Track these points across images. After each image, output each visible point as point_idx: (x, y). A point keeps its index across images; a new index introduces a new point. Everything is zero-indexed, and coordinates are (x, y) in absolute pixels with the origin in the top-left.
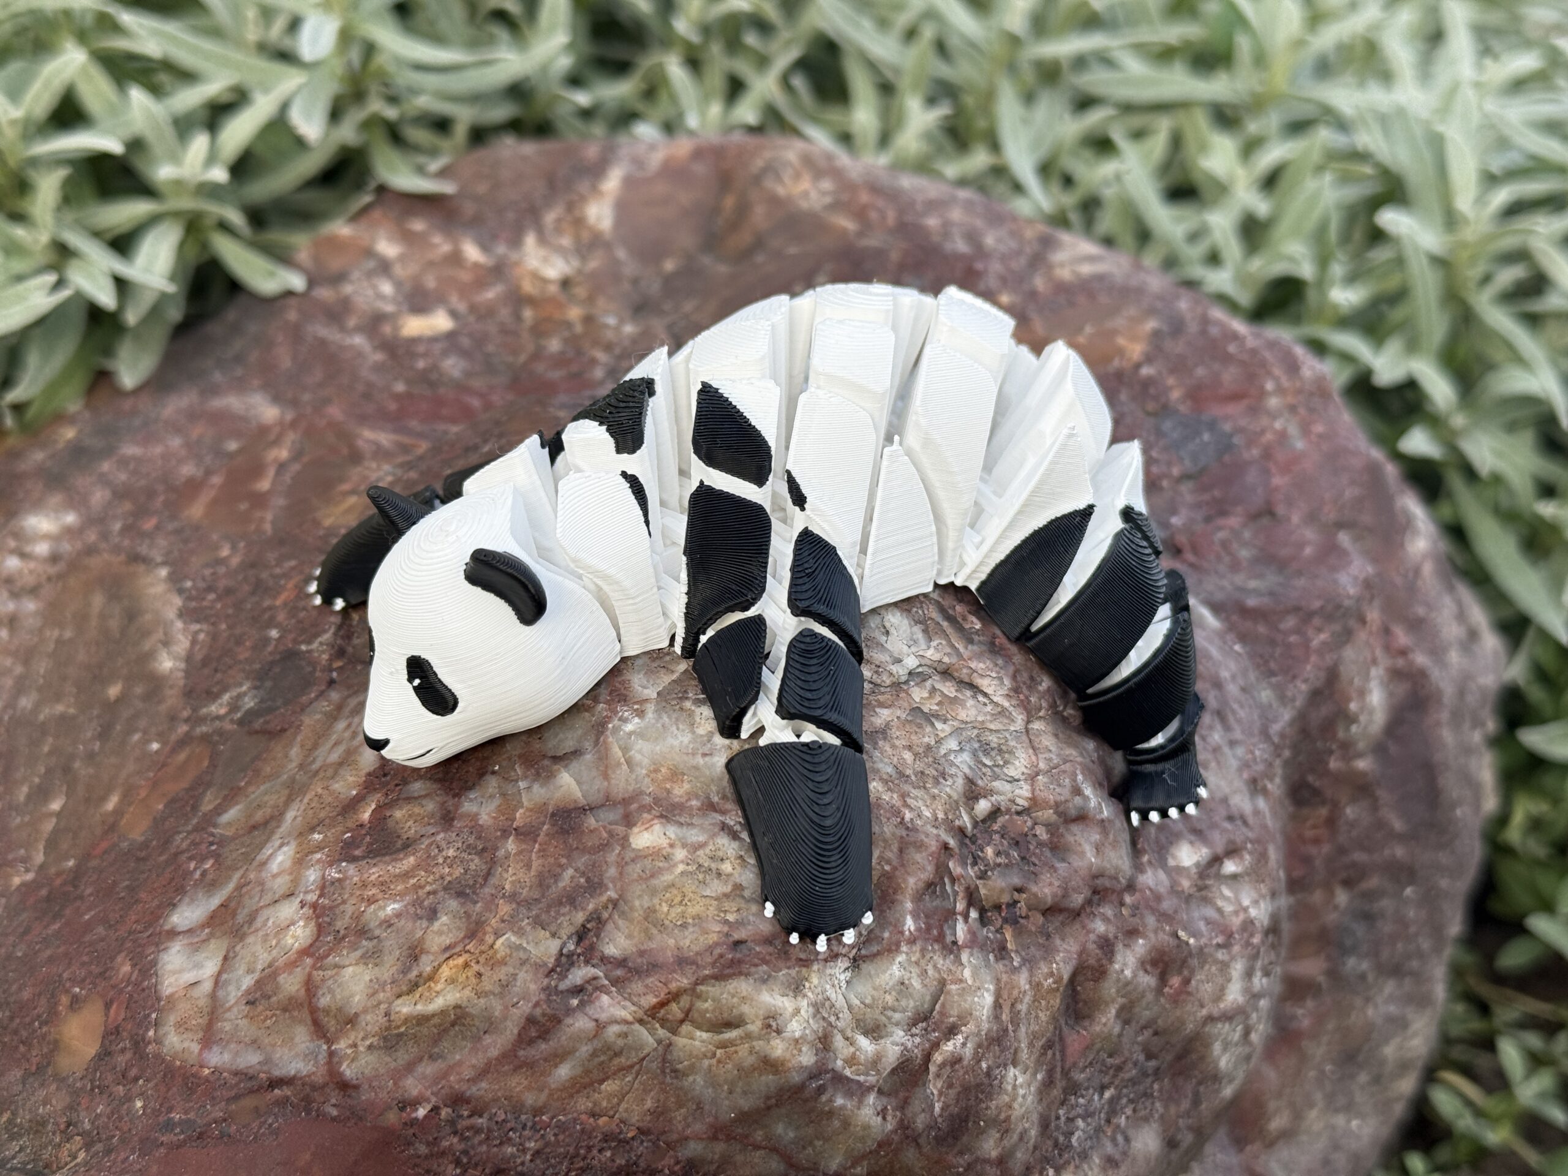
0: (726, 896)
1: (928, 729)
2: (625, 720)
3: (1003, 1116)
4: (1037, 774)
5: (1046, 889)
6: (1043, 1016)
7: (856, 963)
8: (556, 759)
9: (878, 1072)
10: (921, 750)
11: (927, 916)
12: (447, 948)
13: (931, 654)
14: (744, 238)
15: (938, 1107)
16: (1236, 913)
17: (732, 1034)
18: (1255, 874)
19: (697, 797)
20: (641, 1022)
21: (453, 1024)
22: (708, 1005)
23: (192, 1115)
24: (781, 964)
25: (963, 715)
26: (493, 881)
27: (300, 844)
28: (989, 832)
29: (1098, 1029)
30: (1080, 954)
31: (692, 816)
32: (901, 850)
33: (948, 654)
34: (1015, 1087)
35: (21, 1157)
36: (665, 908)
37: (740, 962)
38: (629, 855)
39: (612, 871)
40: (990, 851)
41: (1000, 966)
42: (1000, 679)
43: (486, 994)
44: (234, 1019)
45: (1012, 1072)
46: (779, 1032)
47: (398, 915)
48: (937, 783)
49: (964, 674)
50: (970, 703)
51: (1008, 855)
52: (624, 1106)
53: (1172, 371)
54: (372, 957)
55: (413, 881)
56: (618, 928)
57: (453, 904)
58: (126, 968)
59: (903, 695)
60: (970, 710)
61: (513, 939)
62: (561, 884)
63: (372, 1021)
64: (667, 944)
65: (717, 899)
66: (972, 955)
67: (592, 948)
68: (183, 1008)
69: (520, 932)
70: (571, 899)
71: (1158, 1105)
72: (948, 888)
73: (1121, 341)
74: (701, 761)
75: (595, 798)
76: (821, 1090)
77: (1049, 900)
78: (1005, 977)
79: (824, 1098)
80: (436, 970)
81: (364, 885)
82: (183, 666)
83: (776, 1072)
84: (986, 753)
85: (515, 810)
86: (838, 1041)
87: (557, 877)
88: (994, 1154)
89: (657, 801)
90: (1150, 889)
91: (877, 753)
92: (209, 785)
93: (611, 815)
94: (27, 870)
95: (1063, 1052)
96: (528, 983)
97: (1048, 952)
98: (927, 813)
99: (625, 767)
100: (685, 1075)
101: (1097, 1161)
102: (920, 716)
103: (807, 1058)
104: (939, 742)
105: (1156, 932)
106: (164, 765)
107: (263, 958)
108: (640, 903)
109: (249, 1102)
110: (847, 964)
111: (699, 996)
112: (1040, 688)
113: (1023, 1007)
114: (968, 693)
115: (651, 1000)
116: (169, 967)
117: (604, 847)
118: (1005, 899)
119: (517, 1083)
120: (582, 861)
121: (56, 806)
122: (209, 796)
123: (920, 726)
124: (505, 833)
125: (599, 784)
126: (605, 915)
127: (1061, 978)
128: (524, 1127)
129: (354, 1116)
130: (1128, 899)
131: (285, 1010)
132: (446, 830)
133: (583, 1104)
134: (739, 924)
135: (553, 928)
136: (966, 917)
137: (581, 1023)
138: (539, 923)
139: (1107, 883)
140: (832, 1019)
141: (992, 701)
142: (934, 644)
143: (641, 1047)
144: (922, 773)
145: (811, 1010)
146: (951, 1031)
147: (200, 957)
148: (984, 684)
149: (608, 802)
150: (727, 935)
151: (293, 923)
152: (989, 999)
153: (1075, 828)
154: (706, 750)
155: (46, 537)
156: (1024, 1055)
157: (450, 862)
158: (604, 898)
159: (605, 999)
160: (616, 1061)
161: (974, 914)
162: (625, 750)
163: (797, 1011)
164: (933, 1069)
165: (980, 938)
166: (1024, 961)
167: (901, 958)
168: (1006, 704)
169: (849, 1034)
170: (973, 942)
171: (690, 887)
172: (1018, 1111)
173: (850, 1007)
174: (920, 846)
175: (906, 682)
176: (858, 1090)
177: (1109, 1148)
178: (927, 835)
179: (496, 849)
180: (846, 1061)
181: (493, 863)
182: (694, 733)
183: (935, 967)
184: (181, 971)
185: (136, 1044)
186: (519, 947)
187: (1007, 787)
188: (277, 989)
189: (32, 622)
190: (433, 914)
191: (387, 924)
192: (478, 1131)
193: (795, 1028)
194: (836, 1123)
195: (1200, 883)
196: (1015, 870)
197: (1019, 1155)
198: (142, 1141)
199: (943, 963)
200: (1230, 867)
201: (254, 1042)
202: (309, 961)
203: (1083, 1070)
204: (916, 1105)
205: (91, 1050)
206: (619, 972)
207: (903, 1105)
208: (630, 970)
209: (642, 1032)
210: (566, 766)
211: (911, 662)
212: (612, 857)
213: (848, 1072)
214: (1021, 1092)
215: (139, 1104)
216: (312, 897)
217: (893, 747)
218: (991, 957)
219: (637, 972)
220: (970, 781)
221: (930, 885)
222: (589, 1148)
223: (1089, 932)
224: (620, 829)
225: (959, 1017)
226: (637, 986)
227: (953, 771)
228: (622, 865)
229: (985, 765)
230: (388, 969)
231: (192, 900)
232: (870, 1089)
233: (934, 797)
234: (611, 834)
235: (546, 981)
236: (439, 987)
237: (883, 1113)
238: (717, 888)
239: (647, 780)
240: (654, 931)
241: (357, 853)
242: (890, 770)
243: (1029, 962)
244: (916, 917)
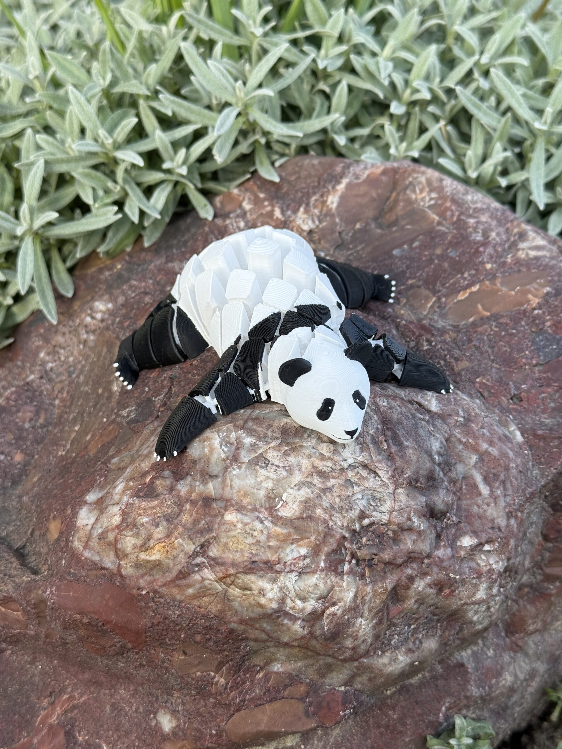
0: (253, 544)
1: (350, 489)
2: (234, 469)
3: (354, 634)
4: (393, 511)
5: (386, 556)
6: (378, 601)
7: (300, 574)
8: (211, 476)
9: (303, 614)
10: (344, 498)
11: (330, 562)
12: (160, 539)
13: (361, 459)
14: (392, 217)
15: (326, 629)
16: (486, 566)
17: (248, 592)
18: (499, 552)
19: (251, 505)
20: (216, 581)
21: (158, 565)
22: (240, 581)
23: (76, 572)
24: (269, 572)
25: (366, 485)
26: (179, 518)
27: (126, 484)
28: (367, 531)
29: (406, 606)
30: (398, 581)
31: (247, 511)
32: (325, 537)
33: (367, 460)
34: (361, 625)
35: (34, 563)
36: (231, 544)
37: (253, 569)
38: (223, 521)
39: (216, 526)
40: (364, 539)
41: (360, 583)
42: (387, 471)
43: (169, 558)
44: (94, 542)
45: (360, 620)
46: (264, 595)
47: (147, 523)
48: (347, 511)
49: (372, 467)
50: (372, 480)
51: (373, 541)
52: (210, 606)
53: (550, 313)
54: (137, 535)
55: (154, 511)
56: (214, 546)
57: (165, 523)
58: (69, 511)
59: (344, 474)
60: (371, 483)
61: (181, 541)
62: (200, 526)
63: (132, 557)
64: (229, 557)
65: (249, 545)
66: (348, 577)
67: (205, 552)
68: (81, 533)
69: (184, 539)
70: (201, 532)
71: (439, 631)
72: (343, 552)
73: (530, 296)
74: (255, 491)
75: (218, 496)
76: (279, 617)
77: (387, 560)
78: (361, 587)
79: (280, 620)
80: (154, 546)
81: (139, 508)
82: (120, 390)
83: (262, 608)
84: (374, 500)
85: (192, 493)
86: (288, 601)
87: (199, 522)
88: (350, 646)
89: (237, 503)
90: (439, 558)
91: (325, 498)
92: (113, 445)
93: (222, 504)
94: (64, 450)
95: (388, 613)
96: (182, 559)
97: (383, 579)
98: (339, 523)
99: (229, 487)
100: (232, 601)
101: (404, 650)
102: (349, 483)
103: (274, 605)
104: (353, 495)
105: (437, 574)
106: (105, 429)
107: (106, 524)
108: (224, 540)
109: (94, 572)
110: (297, 574)
111: (237, 577)
112: (405, 476)
113: (367, 598)
114: (373, 475)
115: (221, 575)
116: (81, 516)
117: (216, 516)
118: (367, 558)
119: (175, 591)
120: (208, 519)
121: (77, 428)
122: (112, 449)
123: (347, 488)
124: (187, 501)
125: (220, 491)
126: (211, 541)
127: (387, 589)
128: (176, 606)
129: (123, 587)
130: (426, 561)
131: (108, 545)
132: (169, 494)
133: (196, 603)
134: (256, 555)
135: (194, 541)
136: (350, 562)
137: (197, 577)
138: (190, 538)
139: (416, 555)
140: (287, 593)
141: (382, 480)
142: (362, 454)
143: (217, 589)
144: (342, 507)
145: (278, 589)
146: (334, 604)
147: (91, 515)
148: (379, 472)
149: (222, 499)
150: (251, 558)
151: (116, 515)
152: (351, 594)
153: (406, 533)
154: (258, 487)
155: (101, 311)
156: (366, 614)
157: (168, 507)
158: (211, 535)
159: (206, 570)
160: (208, 591)
161: (354, 561)
162: (231, 480)
163: (272, 589)
164: (325, 615)
165: (354, 570)
166: (371, 582)
167: (317, 576)
168: (387, 482)
169: (293, 599)
170: (351, 572)
171: (241, 538)
172: (361, 633)
173: (295, 590)
174: (332, 536)
175: (347, 469)
176: (294, 619)
177: (411, 645)
178: (337, 532)
179: (183, 506)
180: (290, 608)
181: (181, 511)
182: (256, 479)
183: (331, 580)
184: (84, 519)
185: (66, 540)
186: (182, 545)
187: (379, 514)
188: (107, 537)
189: (91, 344)
190: (157, 526)
191: (142, 525)
192: (161, 603)
193: (270, 595)
194: (285, 628)
195: (471, 553)
196: (375, 547)
197: (362, 647)
198: (61, 576)
199: (334, 579)
200: (487, 547)
201: (98, 552)
202: (117, 531)
203: (399, 619)
204: (317, 627)
205: (56, 536)
206: (212, 562)
207: (312, 626)
208: (216, 563)
209: (217, 585)
210: (212, 481)
211: (351, 461)
212: (218, 520)
213: (291, 612)
214: (363, 627)
215: (63, 562)
216: (123, 507)
217: (332, 496)
218: (357, 578)
219: (218, 564)
220: (362, 511)
221: (334, 551)
222: (197, 618)
223: (403, 573)
224: (223, 511)
225: (338, 599)
226: (218, 569)
227: (356, 507)
228: (220, 524)
229: (372, 505)
230: (139, 542)
231: (95, 492)
232: (299, 618)
233: (344, 517)
234: (219, 512)
235: (188, 560)
236: (154, 552)
237: (303, 628)
238: (250, 540)
239: (235, 495)
240: (226, 551)
241: (141, 494)
242: (328, 505)
243: (374, 582)
244: (325, 561)
